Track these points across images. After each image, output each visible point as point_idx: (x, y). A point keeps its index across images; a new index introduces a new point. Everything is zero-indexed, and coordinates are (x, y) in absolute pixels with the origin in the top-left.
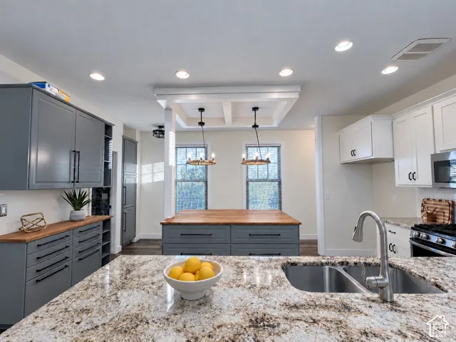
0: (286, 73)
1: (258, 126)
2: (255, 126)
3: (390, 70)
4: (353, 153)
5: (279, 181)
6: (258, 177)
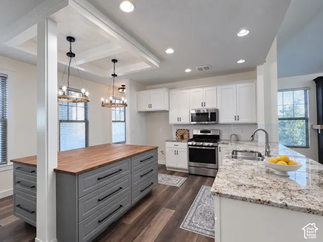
2: (114, 75)
4: (150, 106)
5: (86, 121)
6: (68, 118)
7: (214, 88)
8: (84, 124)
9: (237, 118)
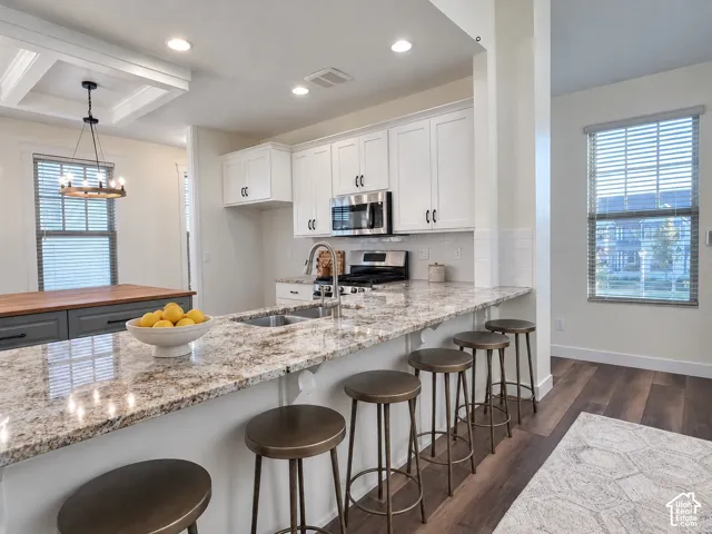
0: (179, 45)
1: (96, 121)
2: (91, 120)
3: (300, 91)
4: (244, 192)
5: (111, 234)
6: (64, 227)
7: (381, 134)
8: (106, 240)
9: (431, 216)
